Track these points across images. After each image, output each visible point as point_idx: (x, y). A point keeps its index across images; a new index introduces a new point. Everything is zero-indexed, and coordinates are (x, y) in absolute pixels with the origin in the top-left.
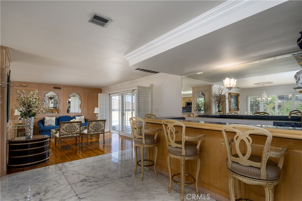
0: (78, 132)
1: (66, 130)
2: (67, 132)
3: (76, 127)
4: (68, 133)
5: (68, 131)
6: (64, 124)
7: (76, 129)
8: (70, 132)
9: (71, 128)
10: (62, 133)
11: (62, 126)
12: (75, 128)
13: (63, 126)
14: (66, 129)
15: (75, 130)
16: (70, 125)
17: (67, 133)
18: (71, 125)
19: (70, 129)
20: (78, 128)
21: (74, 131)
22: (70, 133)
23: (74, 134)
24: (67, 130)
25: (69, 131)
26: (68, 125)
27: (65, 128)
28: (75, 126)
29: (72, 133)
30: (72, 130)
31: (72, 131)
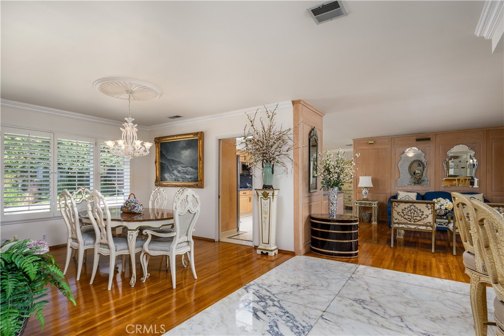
0: (429, 223)
1: (402, 215)
2: (406, 219)
3: (423, 212)
4: (409, 222)
5: (406, 217)
6: (399, 205)
7: (424, 216)
8: (412, 220)
9: (414, 214)
10: (396, 219)
11: (395, 207)
12: (422, 215)
13: (397, 206)
14: (403, 213)
15: (423, 217)
16: (411, 206)
17: (406, 221)
18: (412, 207)
19: (411, 213)
20: (428, 216)
21: (419, 220)
22: (412, 222)
23: (420, 225)
24: (404, 215)
25: (410, 217)
26: (407, 207)
27: (401, 211)
28: (420, 210)
29: (415, 222)
30: (416, 217)
31: (414, 218)
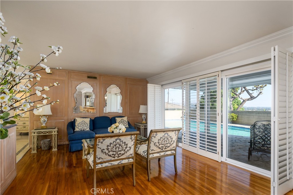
0: (131, 155)
1: (107, 152)
2: (110, 156)
3: (127, 145)
4: (113, 159)
5: (111, 153)
6: (104, 140)
7: (128, 148)
8: (117, 155)
9: (119, 148)
10: (99, 159)
11: (99, 144)
12: (126, 148)
13: (102, 143)
14: (108, 149)
15: (126, 150)
16: (116, 140)
17: (110, 158)
18: (118, 141)
19: (116, 148)
20: (130, 147)
21: (123, 154)
22: (116, 158)
23: (123, 159)
24: (109, 152)
25: (115, 153)
26: (112, 142)
27: (105, 148)
28: (125, 143)
29: (119, 157)
30: (120, 151)
31: (119, 153)
